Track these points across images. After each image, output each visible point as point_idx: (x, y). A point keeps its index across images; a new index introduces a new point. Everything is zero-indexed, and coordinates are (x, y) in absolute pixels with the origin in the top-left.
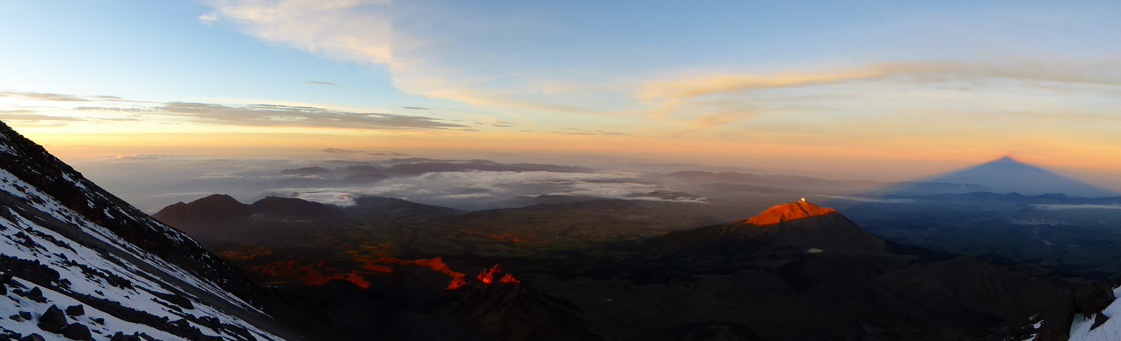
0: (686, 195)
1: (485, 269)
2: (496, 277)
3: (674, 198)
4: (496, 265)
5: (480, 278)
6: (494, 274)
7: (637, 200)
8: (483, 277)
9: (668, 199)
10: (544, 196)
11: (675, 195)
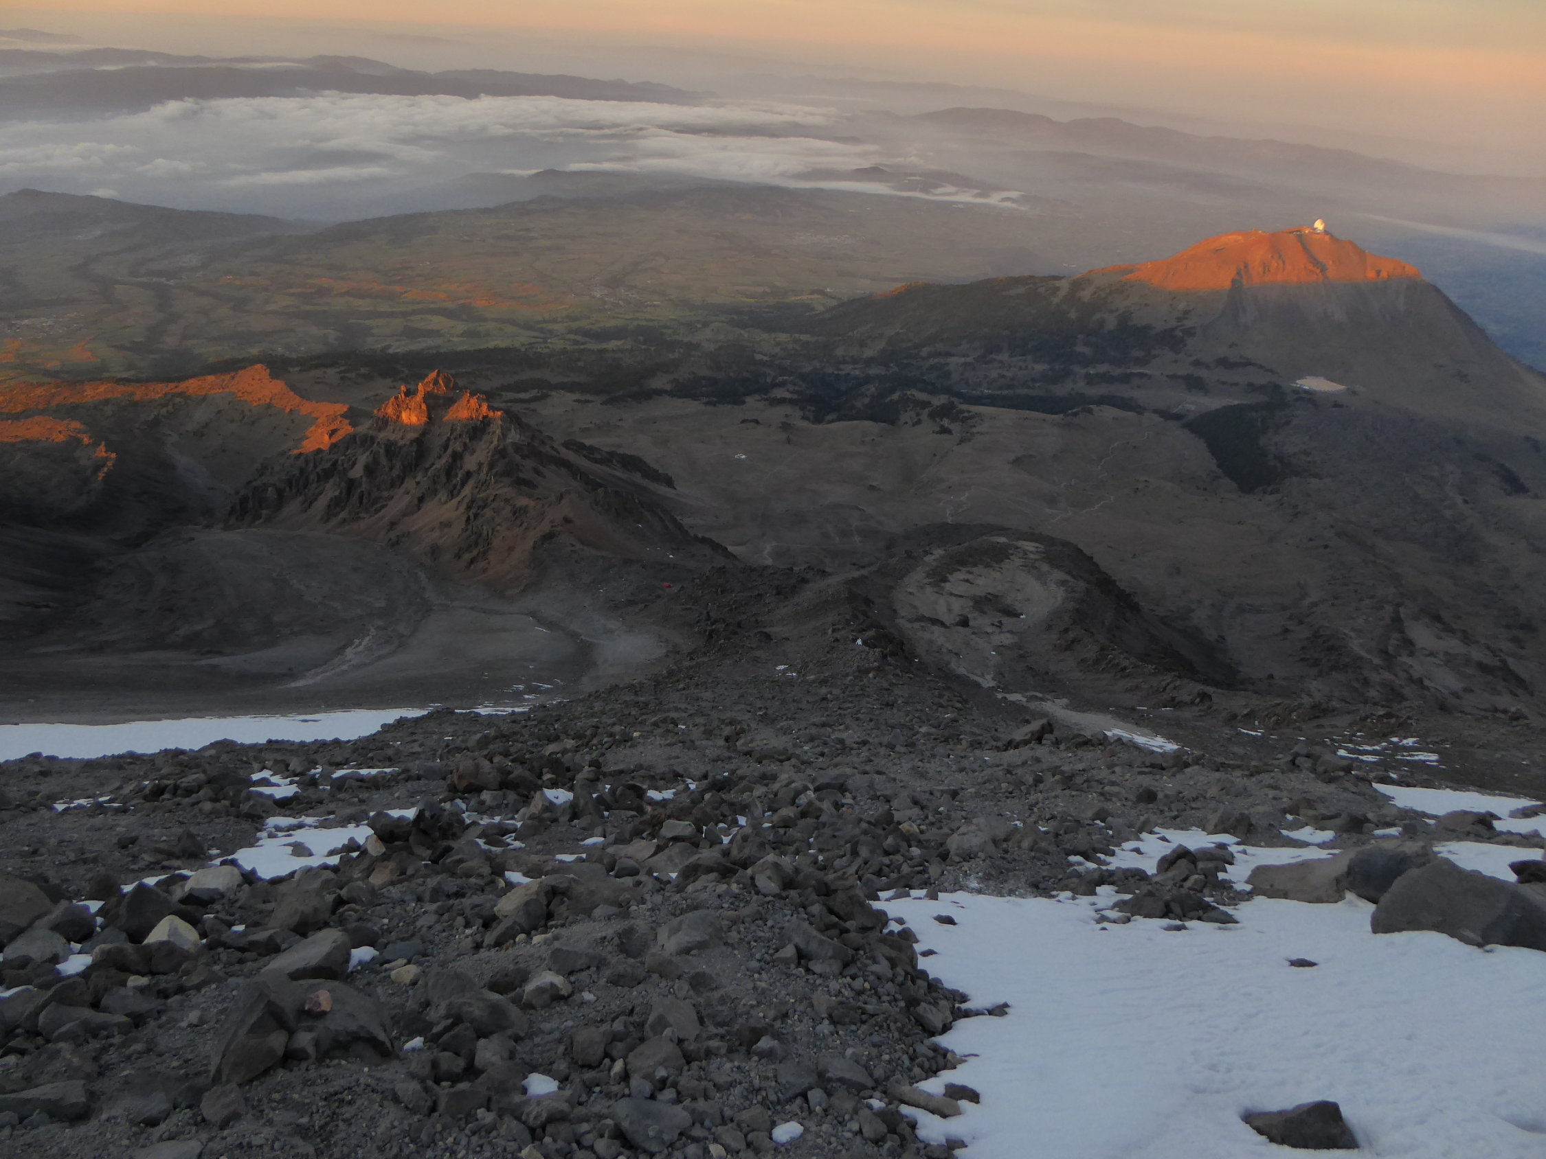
0: (963, 182)
1: (403, 388)
2: (435, 405)
3: (926, 188)
4: (433, 375)
5: (390, 410)
6: (428, 397)
7: (822, 190)
8: (399, 407)
9: (910, 190)
10: (551, 174)
11: (933, 180)
